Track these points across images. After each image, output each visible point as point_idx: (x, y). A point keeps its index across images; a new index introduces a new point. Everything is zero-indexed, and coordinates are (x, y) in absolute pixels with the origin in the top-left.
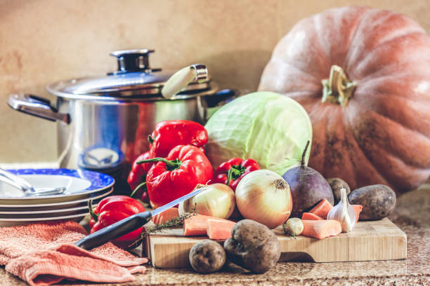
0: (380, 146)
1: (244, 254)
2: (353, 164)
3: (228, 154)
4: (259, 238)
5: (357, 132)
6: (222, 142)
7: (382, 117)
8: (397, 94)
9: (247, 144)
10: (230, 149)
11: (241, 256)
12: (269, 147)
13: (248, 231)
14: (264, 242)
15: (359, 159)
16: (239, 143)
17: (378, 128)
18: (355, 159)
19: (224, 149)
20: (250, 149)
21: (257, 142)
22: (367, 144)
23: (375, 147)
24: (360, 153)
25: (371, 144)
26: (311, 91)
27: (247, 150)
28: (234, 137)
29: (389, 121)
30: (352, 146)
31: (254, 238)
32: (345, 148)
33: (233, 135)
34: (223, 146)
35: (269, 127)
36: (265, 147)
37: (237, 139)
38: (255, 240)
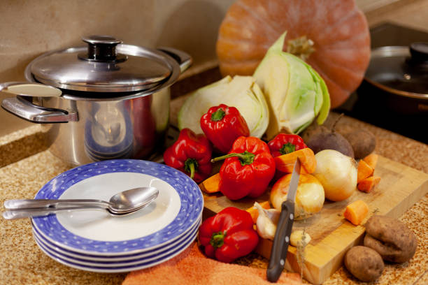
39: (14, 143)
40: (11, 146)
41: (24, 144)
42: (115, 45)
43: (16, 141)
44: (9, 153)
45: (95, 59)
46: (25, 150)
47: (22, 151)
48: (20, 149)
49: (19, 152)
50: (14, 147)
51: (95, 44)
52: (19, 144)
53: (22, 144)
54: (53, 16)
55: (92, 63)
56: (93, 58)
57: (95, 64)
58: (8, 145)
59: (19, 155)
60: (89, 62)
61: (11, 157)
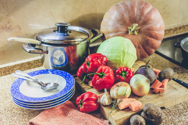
0: (149, 47)
1: (153, 120)
2: (141, 53)
3: (115, 64)
4: (158, 113)
5: (142, 44)
6: (112, 60)
7: (151, 38)
8: (155, 30)
9: (121, 60)
10: (116, 63)
11: (152, 121)
12: (129, 60)
13: (153, 111)
14: (160, 115)
15: (142, 52)
16: (119, 60)
17: (150, 42)
18: (141, 52)
19: (113, 63)
20: (123, 62)
21: (125, 59)
22: (146, 47)
23: (148, 47)
24: (143, 50)
25: (147, 47)
26: (125, 31)
27: (122, 62)
28: (116, 58)
29: (152, 39)
30: (141, 48)
31: (156, 113)
32: (138, 49)
33: (116, 57)
34: (113, 61)
35: (128, 53)
36: (128, 61)
37: (118, 59)
38: (157, 114)
39: (34, 61)
40: (33, 62)
41: (38, 61)
42: (67, 26)
43: (35, 60)
44: (32, 64)
45: (59, 32)
46: (39, 64)
47: (37, 64)
48: (37, 63)
49: (36, 65)
50: (34, 62)
51: (59, 26)
52: (36, 61)
53: (37, 61)
54: (52, 15)
55: (58, 33)
56: (59, 31)
57: (59, 33)
58: (32, 61)
59: (36, 66)
60: (57, 33)
61: (33, 66)
